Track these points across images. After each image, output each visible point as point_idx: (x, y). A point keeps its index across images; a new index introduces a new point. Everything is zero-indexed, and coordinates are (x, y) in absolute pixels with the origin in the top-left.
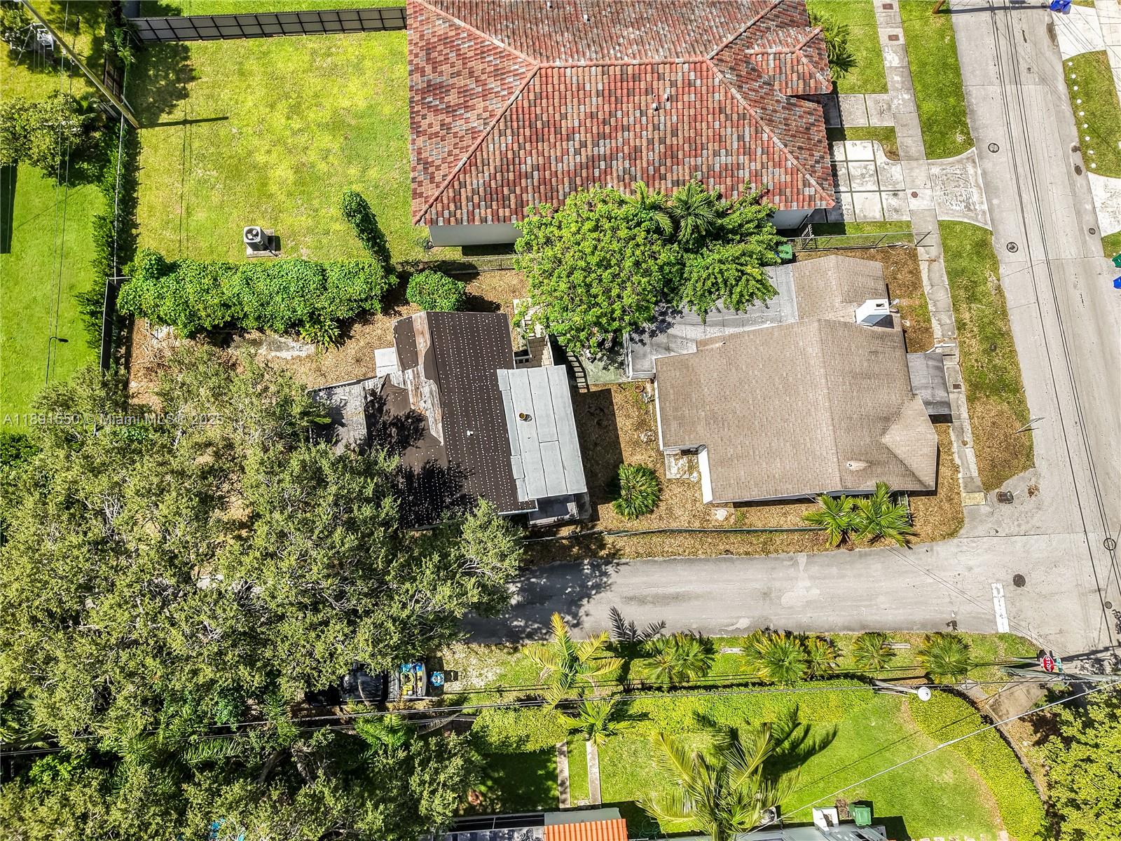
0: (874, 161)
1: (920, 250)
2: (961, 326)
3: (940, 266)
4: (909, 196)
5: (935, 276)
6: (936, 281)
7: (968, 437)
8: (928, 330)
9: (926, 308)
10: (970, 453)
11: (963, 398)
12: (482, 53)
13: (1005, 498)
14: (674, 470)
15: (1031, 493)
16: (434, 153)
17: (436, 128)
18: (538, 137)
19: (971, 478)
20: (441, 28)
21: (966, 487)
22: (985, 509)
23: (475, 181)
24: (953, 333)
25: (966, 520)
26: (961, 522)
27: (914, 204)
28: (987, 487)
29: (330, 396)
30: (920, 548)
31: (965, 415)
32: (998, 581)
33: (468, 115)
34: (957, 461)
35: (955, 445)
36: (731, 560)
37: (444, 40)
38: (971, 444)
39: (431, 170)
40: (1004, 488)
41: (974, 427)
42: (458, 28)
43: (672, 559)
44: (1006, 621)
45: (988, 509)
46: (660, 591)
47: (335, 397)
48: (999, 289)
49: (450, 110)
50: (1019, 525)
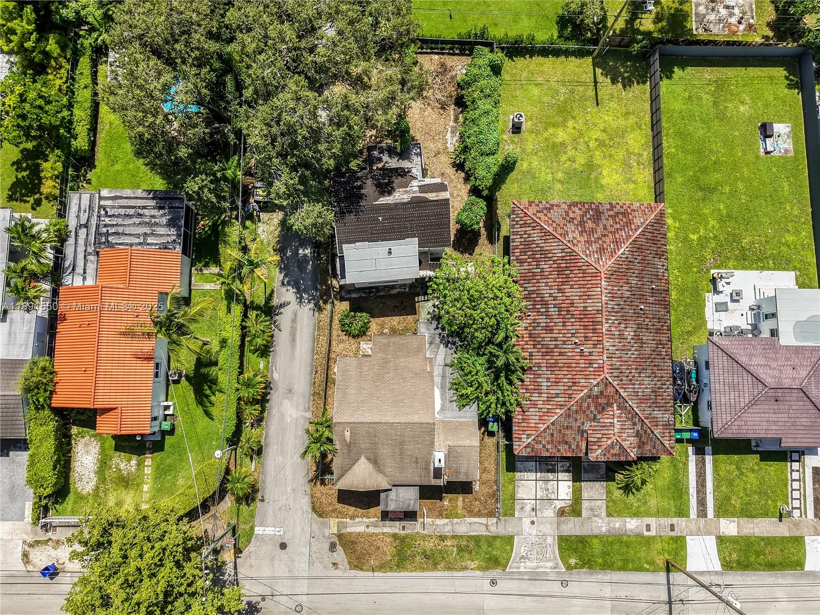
0: (557, 499)
1: (495, 520)
2: (442, 538)
3: (483, 532)
4: (532, 519)
5: (476, 527)
6: (474, 527)
7: (372, 530)
8: (440, 515)
9: (455, 517)
10: (361, 529)
11: (396, 531)
12: (617, 243)
13: (333, 547)
14: (365, 346)
15: (334, 564)
16: (555, 214)
17: (571, 215)
18: (560, 271)
19: (346, 527)
20: (638, 221)
21: (341, 522)
22: (327, 533)
23: (536, 235)
24: (438, 532)
25: (321, 519)
26: (320, 516)
27: (526, 521)
28: (340, 536)
29: (416, 154)
30: (307, 488)
31: (386, 530)
32: (284, 532)
33: (577, 232)
34: (357, 520)
35: (367, 520)
36: (311, 374)
37: (630, 222)
38: (367, 530)
39: (545, 212)
40: (338, 547)
41: (377, 535)
42: (636, 230)
43: (315, 340)
44: (261, 533)
45: (327, 534)
46: (298, 332)
47: (415, 157)
48: (465, 568)
49: (582, 223)
50: (315, 552)
